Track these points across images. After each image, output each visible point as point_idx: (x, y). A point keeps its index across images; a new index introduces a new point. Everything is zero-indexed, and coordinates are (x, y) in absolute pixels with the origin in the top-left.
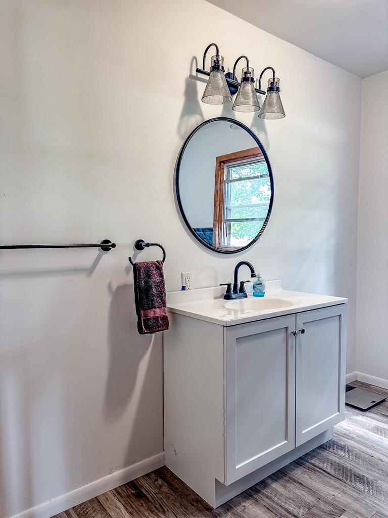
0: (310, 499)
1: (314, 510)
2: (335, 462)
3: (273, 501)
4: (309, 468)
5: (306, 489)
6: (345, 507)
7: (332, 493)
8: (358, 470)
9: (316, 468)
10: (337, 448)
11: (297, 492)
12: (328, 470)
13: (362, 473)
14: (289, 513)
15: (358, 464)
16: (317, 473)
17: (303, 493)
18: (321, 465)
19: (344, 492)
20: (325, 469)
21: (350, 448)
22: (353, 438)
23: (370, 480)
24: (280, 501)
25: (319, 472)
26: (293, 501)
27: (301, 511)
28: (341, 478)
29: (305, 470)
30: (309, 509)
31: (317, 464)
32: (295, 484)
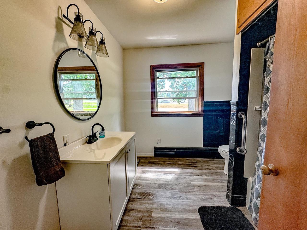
0: (140, 215)
1: (144, 219)
2: (139, 192)
3: (128, 226)
4: (133, 201)
5: (137, 211)
6: (151, 209)
7: (145, 206)
8: (147, 191)
9: (135, 199)
10: (136, 186)
11: (134, 214)
12: (139, 197)
13: (149, 192)
14: (136, 227)
15: (145, 189)
16: (136, 201)
17: (136, 213)
18: (135, 197)
19: (148, 203)
20: (137, 197)
21: (140, 184)
22: (138, 179)
23: (151, 193)
24: (131, 224)
25: (136, 200)
26: (135, 220)
27: (140, 222)
28: (144, 198)
29: (132, 202)
30: (142, 219)
31: (134, 197)
32: (132, 211)
